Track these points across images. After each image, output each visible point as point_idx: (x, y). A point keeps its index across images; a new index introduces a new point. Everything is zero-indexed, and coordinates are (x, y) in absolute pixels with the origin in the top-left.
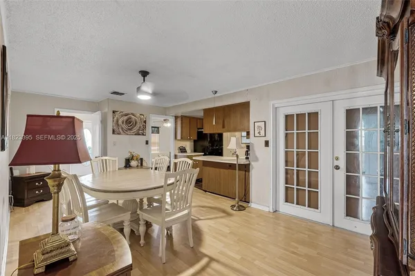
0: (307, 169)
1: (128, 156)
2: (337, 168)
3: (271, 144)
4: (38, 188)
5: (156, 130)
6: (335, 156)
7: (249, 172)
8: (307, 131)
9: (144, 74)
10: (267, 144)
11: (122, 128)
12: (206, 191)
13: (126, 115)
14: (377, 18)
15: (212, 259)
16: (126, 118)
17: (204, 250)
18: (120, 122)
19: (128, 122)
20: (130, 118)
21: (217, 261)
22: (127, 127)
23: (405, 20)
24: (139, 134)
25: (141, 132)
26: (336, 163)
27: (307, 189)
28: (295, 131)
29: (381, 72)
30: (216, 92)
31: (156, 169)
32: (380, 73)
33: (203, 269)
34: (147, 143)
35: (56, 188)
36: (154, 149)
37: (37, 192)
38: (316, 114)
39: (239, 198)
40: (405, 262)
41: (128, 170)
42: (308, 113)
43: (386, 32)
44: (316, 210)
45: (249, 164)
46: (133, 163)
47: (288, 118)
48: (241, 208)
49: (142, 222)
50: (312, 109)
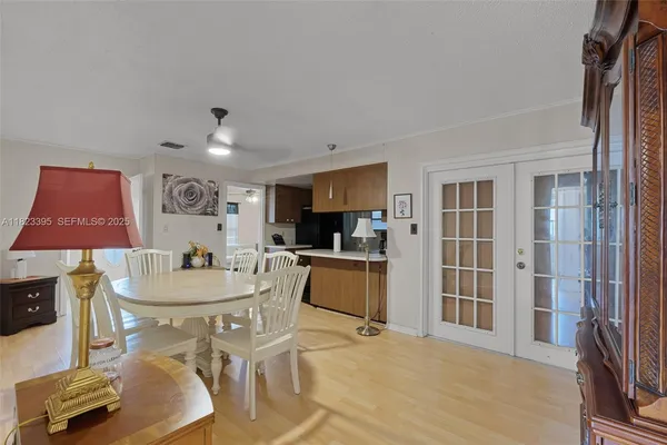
0: (475, 269)
1: (188, 249)
2: (521, 266)
3: (420, 229)
4: (33, 303)
5: (234, 207)
6: (518, 247)
7: (386, 273)
8: (475, 209)
9: (220, 113)
10: (414, 229)
11: (179, 203)
12: (316, 306)
13: (186, 181)
14: (586, 36)
15: (331, 412)
16: (185, 186)
17: (318, 398)
18: (175, 192)
19: (189, 192)
20: (192, 187)
21: (340, 414)
22: (187, 202)
23: (630, 36)
24: (206, 214)
25: (210, 210)
26: (520, 259)
27: (475, 299)
28: (458, 210)
29: (588, 119)
30: (334, 147)
31: (236, 270)
32: (586, 121)
33: (318, 426)
34: (220, 227)
35: (86, 290)
36: (231, 239)
37: (30, 310)
38: (490, 183)
39: (370, 315)
40: (631, 396)
41: (188, 272)
42: (478, 182)
43: (597, 57)
44: (490, 332)
45: (386, 262)
46: (197, 261)
47: (447, 189)
48: (373, 332)
49: (216, 356)
50: (483, 175)
